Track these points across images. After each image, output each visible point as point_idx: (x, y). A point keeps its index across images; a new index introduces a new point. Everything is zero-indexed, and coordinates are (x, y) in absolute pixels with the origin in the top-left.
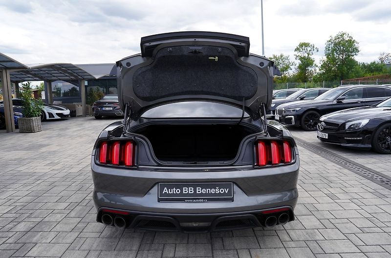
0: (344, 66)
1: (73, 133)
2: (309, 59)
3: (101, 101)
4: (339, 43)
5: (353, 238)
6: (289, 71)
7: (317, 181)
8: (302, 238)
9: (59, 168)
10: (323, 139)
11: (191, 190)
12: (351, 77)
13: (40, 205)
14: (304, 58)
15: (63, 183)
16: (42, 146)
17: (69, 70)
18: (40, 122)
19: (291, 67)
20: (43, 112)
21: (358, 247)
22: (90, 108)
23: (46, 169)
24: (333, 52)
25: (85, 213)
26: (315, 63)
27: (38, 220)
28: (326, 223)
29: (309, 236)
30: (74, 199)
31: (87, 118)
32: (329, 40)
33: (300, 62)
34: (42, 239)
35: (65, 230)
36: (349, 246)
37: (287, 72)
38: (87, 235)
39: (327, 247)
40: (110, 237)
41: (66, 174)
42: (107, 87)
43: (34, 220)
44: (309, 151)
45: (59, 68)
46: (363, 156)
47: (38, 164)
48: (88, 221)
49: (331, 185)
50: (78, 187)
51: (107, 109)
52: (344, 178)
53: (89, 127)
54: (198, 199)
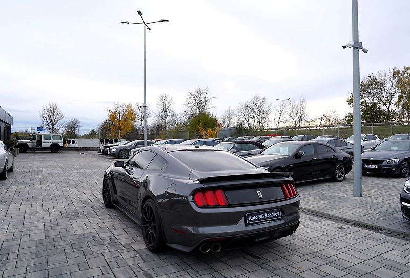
11: (262, 216)
54: (266, 221)
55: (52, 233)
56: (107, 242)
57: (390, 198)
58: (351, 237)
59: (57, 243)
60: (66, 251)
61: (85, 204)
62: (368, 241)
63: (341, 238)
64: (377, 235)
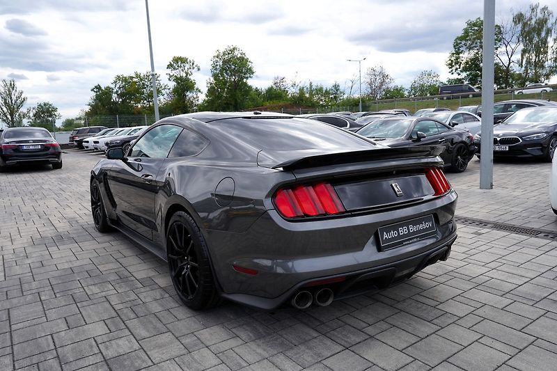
2: (187, 80)
4: (229, 60)
6: (161, 97)
11: (405, 230)
14: (181, 78)
19: (162, 91)
24: (221, 71)
26: (196, 86)
32: (216, 55)
33: (176, 84)
54: (413, 239)
55: (17, 270)
56: (113, 277)
57: (534, 188)
58: (497, 246)
59: (26, 287)
60: (43, 298)
61: (71, 221)
62: (524, 250)
63: (483, 248)
64: (533, 240)
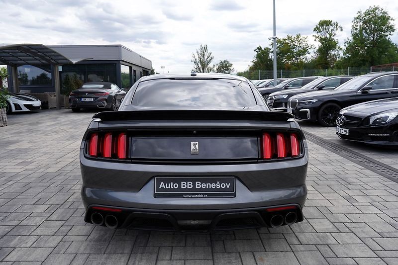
0: (375, 49)
1: (46, 128)
2: (331, 40)
3: (79, 90)
4: (370, 20)
5: (370, 242)
6: (307, 55)
7: (333, 183)
8: (313, 242)
9: (33, 167)
10: (342, 136)
11: (189, 185)
12: (383, 62)
13: (15, 207)
14: (325, 39)
15: (40, 184)
16: (9, 143)
17: (39, 52)
18: (5, 115)
19: (309, 50)
20: (8, 103)
21: (375, 252)
22: (66, 99)
23: (19, 169)
24: (361, 31)
25: (68, 216)
26: (338, 45)
27: (15, 223)
28: (340, 226)
29: (321, 240)
30: (54, 201)
31: (62, 111)
32: (357, 16)
33: (320, 44)
34: (21, 243)
35: (46, 233)
36: (366, 250)
37: (304, 57)
38: (73, 238)
39: (340, 251)
40: (98, 240)
41: (42, 174)
42: (86, 74)
43: (10, 224)
44: (325, 150)
45: (27, 49)
46: (390, 156)
47: (7, 164)
48: (72, 224)
49: (350, 187)
50: (58, 189)
51: (87, 100)
52: (365, 180)
53: (66, 122)
54: (198, 194)
60: (51, 185)
